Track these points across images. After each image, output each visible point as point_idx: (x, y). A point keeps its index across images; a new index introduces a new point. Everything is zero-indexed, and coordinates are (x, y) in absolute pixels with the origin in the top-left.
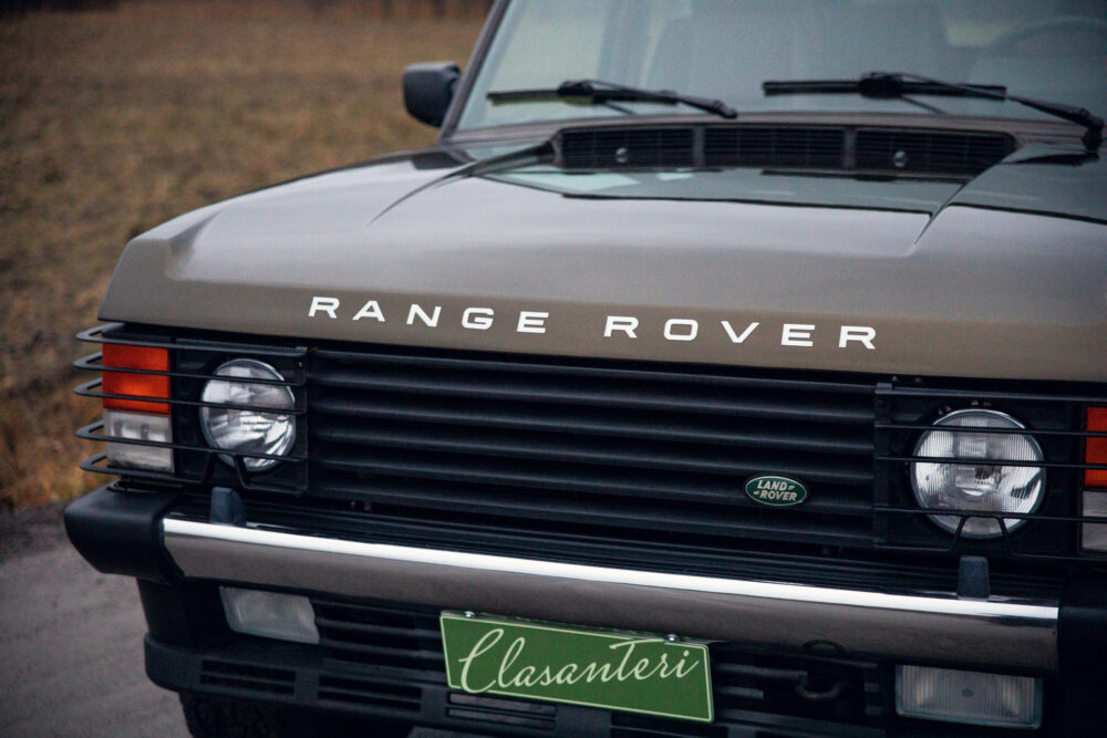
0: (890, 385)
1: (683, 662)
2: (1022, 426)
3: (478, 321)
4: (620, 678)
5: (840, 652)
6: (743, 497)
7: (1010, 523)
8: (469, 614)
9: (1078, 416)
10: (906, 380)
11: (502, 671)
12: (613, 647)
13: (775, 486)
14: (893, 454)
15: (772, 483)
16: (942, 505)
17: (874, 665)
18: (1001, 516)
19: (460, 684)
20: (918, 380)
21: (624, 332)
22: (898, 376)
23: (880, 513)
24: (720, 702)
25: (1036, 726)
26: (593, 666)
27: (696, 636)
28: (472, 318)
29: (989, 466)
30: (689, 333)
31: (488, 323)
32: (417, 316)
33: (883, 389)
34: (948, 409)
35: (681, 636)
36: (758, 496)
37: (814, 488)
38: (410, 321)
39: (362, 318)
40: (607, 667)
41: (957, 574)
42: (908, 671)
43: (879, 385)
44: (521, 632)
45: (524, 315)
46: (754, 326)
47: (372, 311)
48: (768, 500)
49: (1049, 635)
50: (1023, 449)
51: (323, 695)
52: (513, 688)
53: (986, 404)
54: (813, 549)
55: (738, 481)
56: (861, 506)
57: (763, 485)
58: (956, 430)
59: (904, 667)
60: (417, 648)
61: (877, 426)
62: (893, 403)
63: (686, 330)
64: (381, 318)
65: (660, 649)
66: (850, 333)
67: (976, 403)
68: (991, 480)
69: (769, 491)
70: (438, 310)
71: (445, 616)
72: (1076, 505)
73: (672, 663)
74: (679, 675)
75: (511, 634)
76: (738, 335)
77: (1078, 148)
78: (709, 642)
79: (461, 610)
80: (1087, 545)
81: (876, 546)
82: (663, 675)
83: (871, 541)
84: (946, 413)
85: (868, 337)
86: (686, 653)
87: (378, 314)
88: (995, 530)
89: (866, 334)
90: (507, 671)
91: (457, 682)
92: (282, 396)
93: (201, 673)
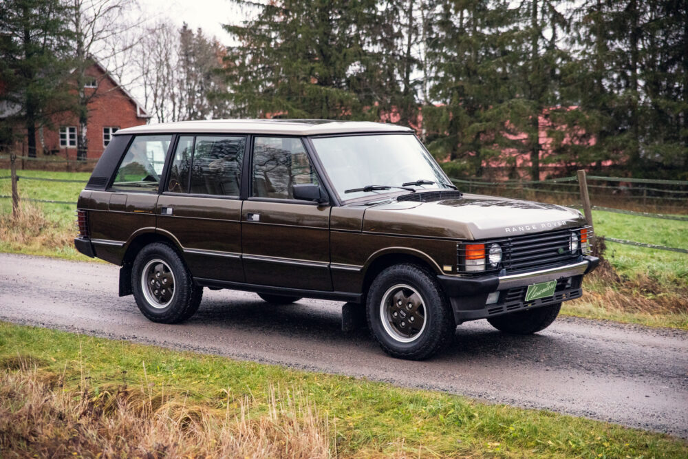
12: (547, 285)
28: (527, 228)
30: (550, 226)
33: (570, 230)
38: (520, 230)
45: (533, 226)
47: (514, 230)
51: (508, 310)
52: (533, 298)
55: (557, 250)
57: (560, 250)
71: (530, 286)
72: (581, 246)
90: (533, 294)
91: (527, 299)
92: (500, 250)
93: (488, 313)
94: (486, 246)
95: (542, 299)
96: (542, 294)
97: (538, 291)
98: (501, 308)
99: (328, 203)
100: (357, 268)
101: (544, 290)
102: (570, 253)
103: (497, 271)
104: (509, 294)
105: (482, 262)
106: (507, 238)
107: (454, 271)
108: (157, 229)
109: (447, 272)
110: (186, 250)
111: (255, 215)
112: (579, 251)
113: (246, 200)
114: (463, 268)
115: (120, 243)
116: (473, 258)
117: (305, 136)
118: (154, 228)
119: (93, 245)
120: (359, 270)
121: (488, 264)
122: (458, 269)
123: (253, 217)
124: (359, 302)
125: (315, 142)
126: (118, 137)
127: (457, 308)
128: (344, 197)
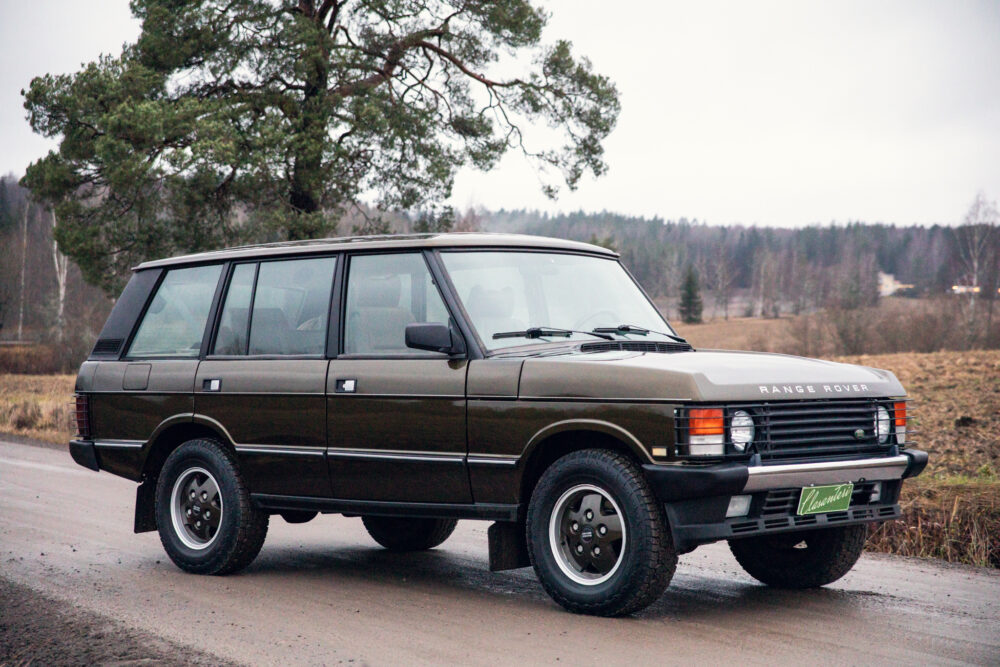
1: (848, 491)
2: (886, 409)
12: (836, 490)
21: (829, 390)
28: (799, 389)
32: (787, 390)
36: (857, 436)
37: (866, 432)
46: (849, 386)
47: (775, 390)
48: (859, 437)
51: (766, 528)
52: (811, 511)
55: (852, 433)
57: (858, 432)
60: (787, 504)
63: (839, 388)
64: (779, 392)
66: (863, 387)
69: (859, 434)
70: (790, 388)
71: (804, 488)
74: (846, 495)
75: (817, 490)
82: (843, 496)
85: (866, 387)
90: (812, 504)
91: (800, 512)
92: (750, 422)
93: (731, 530)
94: (726, 412)
95: (829, 515)
96: (827, 506)
97: (820, 498)
98: (756, 523)
99: (464, 355)
100: (510, 460)
101: (831, 499)
102: (876, 440)
103: (745, 458)
104: (768, 500)
105: (719, 440)
106: (763, 402)
107: (670, 457)
108: (196, 416)
109: (658, 458)
110: (240, 448)
111: (347, 382)
112: (892, 438)
113: (335, 358)
114: (685, 449)
115: (137, 444)
116: (701, 431)
117: (430, 249)
118: (191, 414)
119: (98, 450)
120: (513, 462)
121: (729, 445)
122: (676, 452)
123: (344, 386)
124: (514, 518)
125: (446, 257)
126: (142, 274)
127: (676, 520)
128: (491, 344)
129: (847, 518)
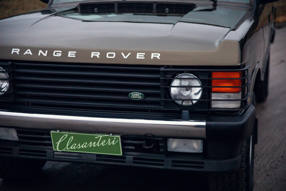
0: (164, 68)
1: (114, 141)
2: (197, 77)
3: (58, 54)
4: (98, 146)
5: (154, 136)
6: (128, 98)
7: (194, 102)
8: (58, 131)
9: (210, 74)
10: (168, 67)
11: (67, 145)
12: (96, 138)
13: (136, 95)
14: (165, 85)
15: (135, 94)
16: (178, 98)
17: (162, 139)
18: (192, 100)
19: (56, 149)
20: (171, 67)
21: (96, 56)
22: (166, 66)
23: (163, 101)
24: (124, 150)
25: (201, 152)
26: (91, 143)
27: (117, 134)
28: (56, 53)
29: (189, 88)
30: (113, 56)
31: (60, 55)
32: (41, 53)
33: (162, 69)
34: (179, 74)
35: (113, 134)
36: (132, 98)
37: (146, 95)
38: (39, 54)
39: (26, 54)
40: (95, 143)
41: (181, 115)
42: (170, 140)
43: (161, 68)
44: (72, 135)
45: (70, 52)
46: (129, 54)
47: (29, 52)
48: (134, 98)
49: (204, 129)
50: (197, 83)
51: (20, 154)
52: (70, 150)
53: (188, 72)
54: (146, 110)
55: (127, 94)
56: (157, 99)
57: (133, 95)
58: (181, 79)
59: (169, 139)
60: (45, 140)
61: (161, 78)
62: (165, 73)
63: (112, 55)
64: (31, 54)
65: (108, 137)
66: (154, 55)
67: (185, 72)
68: (189, 91)
69: (134, 96)
70: (46, 51)
71: (52, 132)
72: (210, 97)
73: (111, 141)
74: (113, 144)
75: (69, 136)
76: (126, 56)
77: (211, 7)
78: (120, 135)
79: (56, 130)
80: (213, 106)
81: (161, 109)
82: (109, 144)
83: (160, 108)
84: (178, 75)
85: (158, 56)
86: (115, 138)
87: (30, 53)
88: (191, 104)
89: (158, 55)
129: (124, 162)
